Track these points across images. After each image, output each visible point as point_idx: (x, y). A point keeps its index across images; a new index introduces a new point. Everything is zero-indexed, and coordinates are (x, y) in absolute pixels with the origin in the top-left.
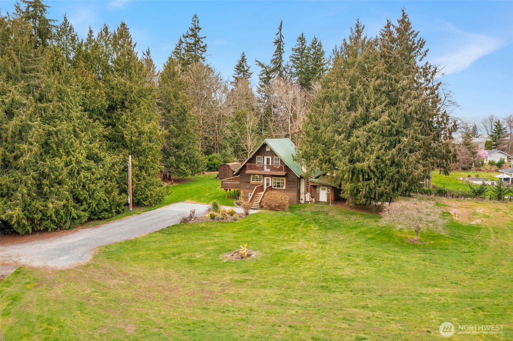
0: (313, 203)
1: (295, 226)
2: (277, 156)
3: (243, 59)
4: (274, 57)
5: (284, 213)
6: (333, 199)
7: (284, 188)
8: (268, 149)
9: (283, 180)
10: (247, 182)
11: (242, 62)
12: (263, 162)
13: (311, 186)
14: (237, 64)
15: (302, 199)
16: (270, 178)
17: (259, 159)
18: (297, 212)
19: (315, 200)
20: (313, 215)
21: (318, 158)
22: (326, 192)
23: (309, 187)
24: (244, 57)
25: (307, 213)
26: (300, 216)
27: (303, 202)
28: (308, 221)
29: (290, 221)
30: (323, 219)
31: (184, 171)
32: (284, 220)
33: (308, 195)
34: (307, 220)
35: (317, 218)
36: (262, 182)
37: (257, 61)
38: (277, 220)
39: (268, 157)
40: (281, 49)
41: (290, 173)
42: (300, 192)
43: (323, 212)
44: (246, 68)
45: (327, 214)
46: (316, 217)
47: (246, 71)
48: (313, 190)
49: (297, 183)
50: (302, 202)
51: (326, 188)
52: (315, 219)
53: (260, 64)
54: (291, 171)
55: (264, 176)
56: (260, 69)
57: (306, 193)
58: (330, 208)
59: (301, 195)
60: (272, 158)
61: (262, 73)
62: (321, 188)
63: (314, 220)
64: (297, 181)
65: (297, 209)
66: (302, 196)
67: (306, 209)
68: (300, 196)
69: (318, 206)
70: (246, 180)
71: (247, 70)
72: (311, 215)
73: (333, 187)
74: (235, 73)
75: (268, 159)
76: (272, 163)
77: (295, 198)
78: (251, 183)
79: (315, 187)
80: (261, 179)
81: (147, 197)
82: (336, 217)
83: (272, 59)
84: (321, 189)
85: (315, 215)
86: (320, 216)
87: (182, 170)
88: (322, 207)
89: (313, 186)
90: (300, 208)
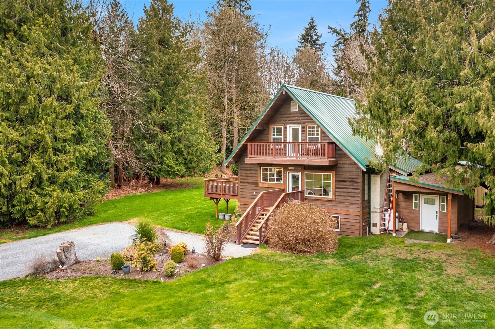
0: (403, 234)
1: (330, 310)
2: (314, 122)
3: (312, 26)
4: (356, 19)
5: (316, 261)
6: (455, 226)
7: (331, 196)
8: (294, 109)
9: (327, 177)
10: (252, 183)
11: (310, 29)
12: (285, 137)
13: (398, 192)
14: (304, 33)
15: (375, 225)
16: (300, 174)
17: (277, 132)
18: (355, 258)
19: (409, 227)
20: (398, 270)
21: (412, 112)
22: (435, 208)
23: (394, 196)
24: (313, 22)
25: (379, 264)
26: (359, 271)
27: (378, 232)
28: (379, 290)
29: (323, 289)
30: (428, 288)
31: (172, 167)
32: (305, 285)
33: (390, 215)
34: (377, 286)
35: (409, 282)
36: (282, 182)
37: (330, 28)
38: (287, 284)
39: (295, 127)
40: (365, 7)
41: (342, 161)
42: (369, 206)
43: (430, 261)
44: (315, 37)
45: (440, 270)
46: (406, 277)
47: (315, 42)
48: (403, 203)
49: (360, 184)
50: (376, 231)
51: (436, 198)
52: (403, 285)
53: (335, 31)
54: (345, 155)
55: (287, 167)
56: (335, 37)
57: (386, 211)
58: (449, 252)
59: (372, 215)
60: (303, 127)
61: (337, 43)
62: (423, 197)
63: (401, 288)
64: (360, 180)
65: (356, 250)
66: (375, 218)
67: (381, 251)
68: (369, 217)
69: (414, 245)
70: (250, 180)
71: (317, 40)
72: (390, 272)
73: (454, 196)
74: (300, 45)
75: (295, 132)
76: (303, 139)
77: (357, 222)
78: (260, 185)
79: (408, 195)
80: (281, 175)
81: (34, 210)
82: (468, 283)
83: (352, 22)
84: (422, 201)
85: (403, 270)
86: (418, 275)
87: (168, 166)
88: (427, 247)
89: (404, 193)
90: (365, 246)
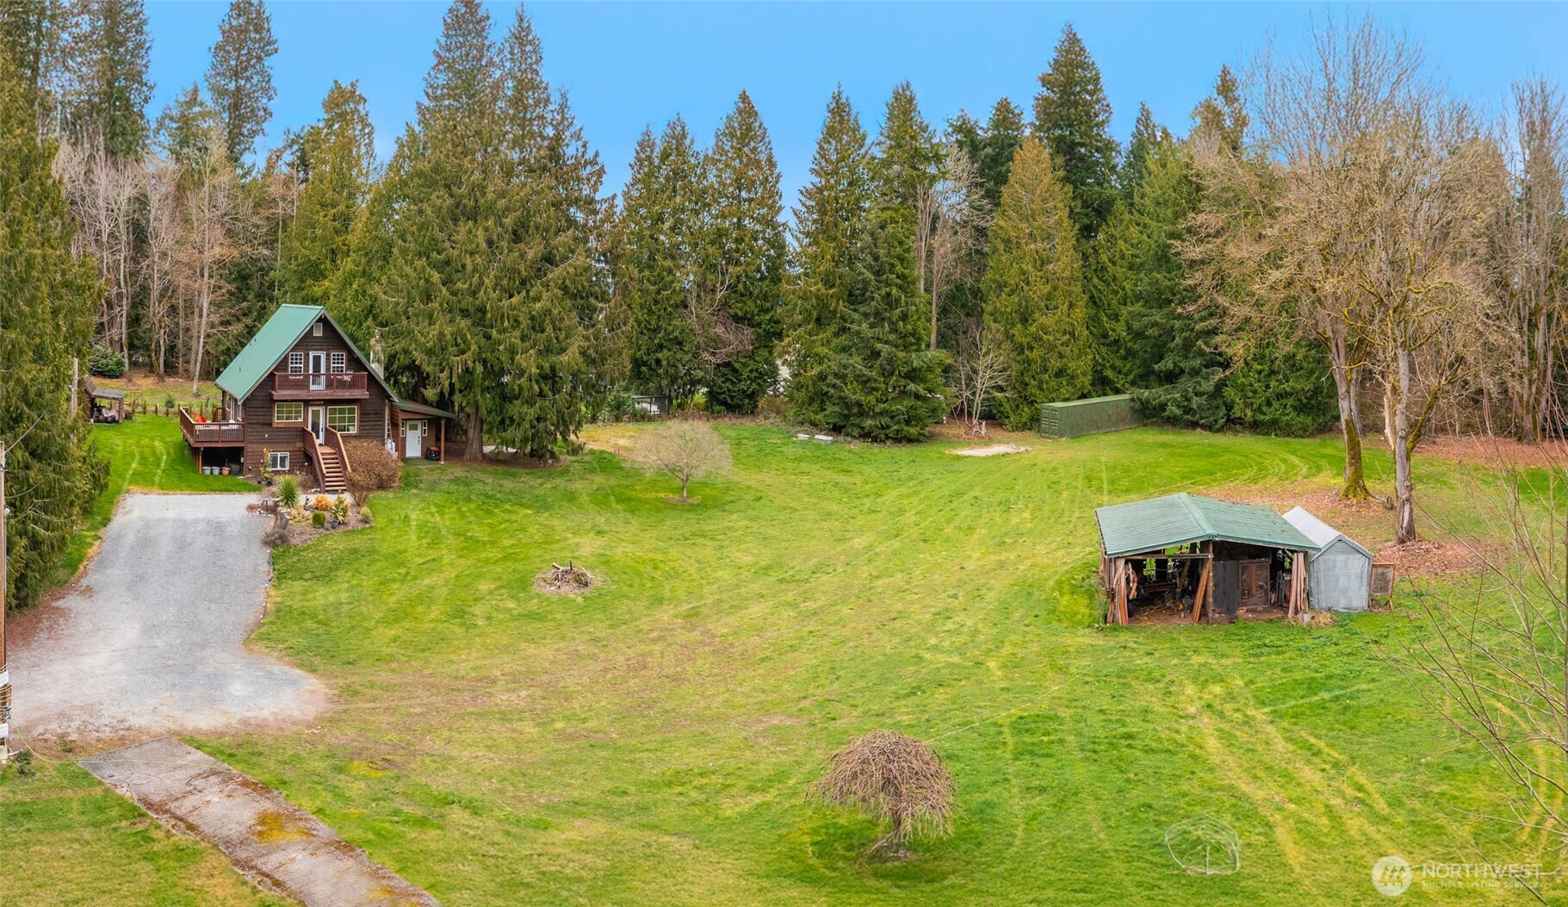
7: (354, 431)
8: (317, 333)
9: (352, 411)
10: (264, 424)
12: (307, 365)
16: (321, 409)
17: (296, 359)
22: (418, 433)
36: (300, 420)
39: (317, 353)
51: (420, 423)
55: (307, 403)
60: (328, 355)
62: (408, 424)
64: (382, 411)
70: (261, 419)
75: (318, 359)
76: (328, 369)
78: (275, 425)
80: (300, 412)
84: (408, 428)
